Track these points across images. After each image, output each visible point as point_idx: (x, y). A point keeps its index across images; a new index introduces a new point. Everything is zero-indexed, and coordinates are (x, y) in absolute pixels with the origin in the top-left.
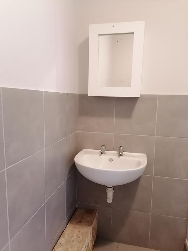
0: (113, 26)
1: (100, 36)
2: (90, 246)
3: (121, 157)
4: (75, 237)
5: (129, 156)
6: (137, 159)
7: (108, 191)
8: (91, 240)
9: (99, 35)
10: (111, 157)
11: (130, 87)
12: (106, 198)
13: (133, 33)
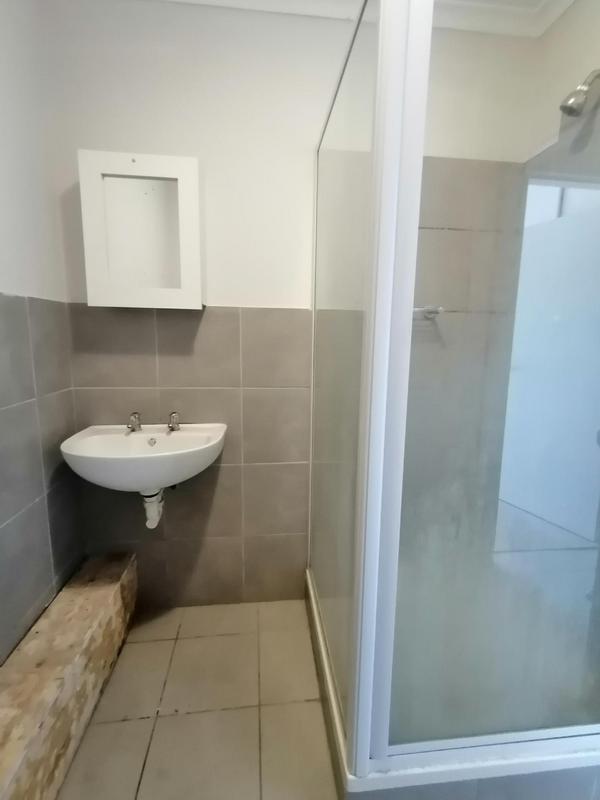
0: (134, 161)
1: (107, 179)
2: (117, 624)
3: (174, 433)
4: (76, 610)
5: (185, 429)
6: (205, 435)
7: (146, 505)
8: (118, 613)
9: (104, 175)
10: (151, 436)
11: (179, 287)
12: (145, 519)
13: (176, 180)
